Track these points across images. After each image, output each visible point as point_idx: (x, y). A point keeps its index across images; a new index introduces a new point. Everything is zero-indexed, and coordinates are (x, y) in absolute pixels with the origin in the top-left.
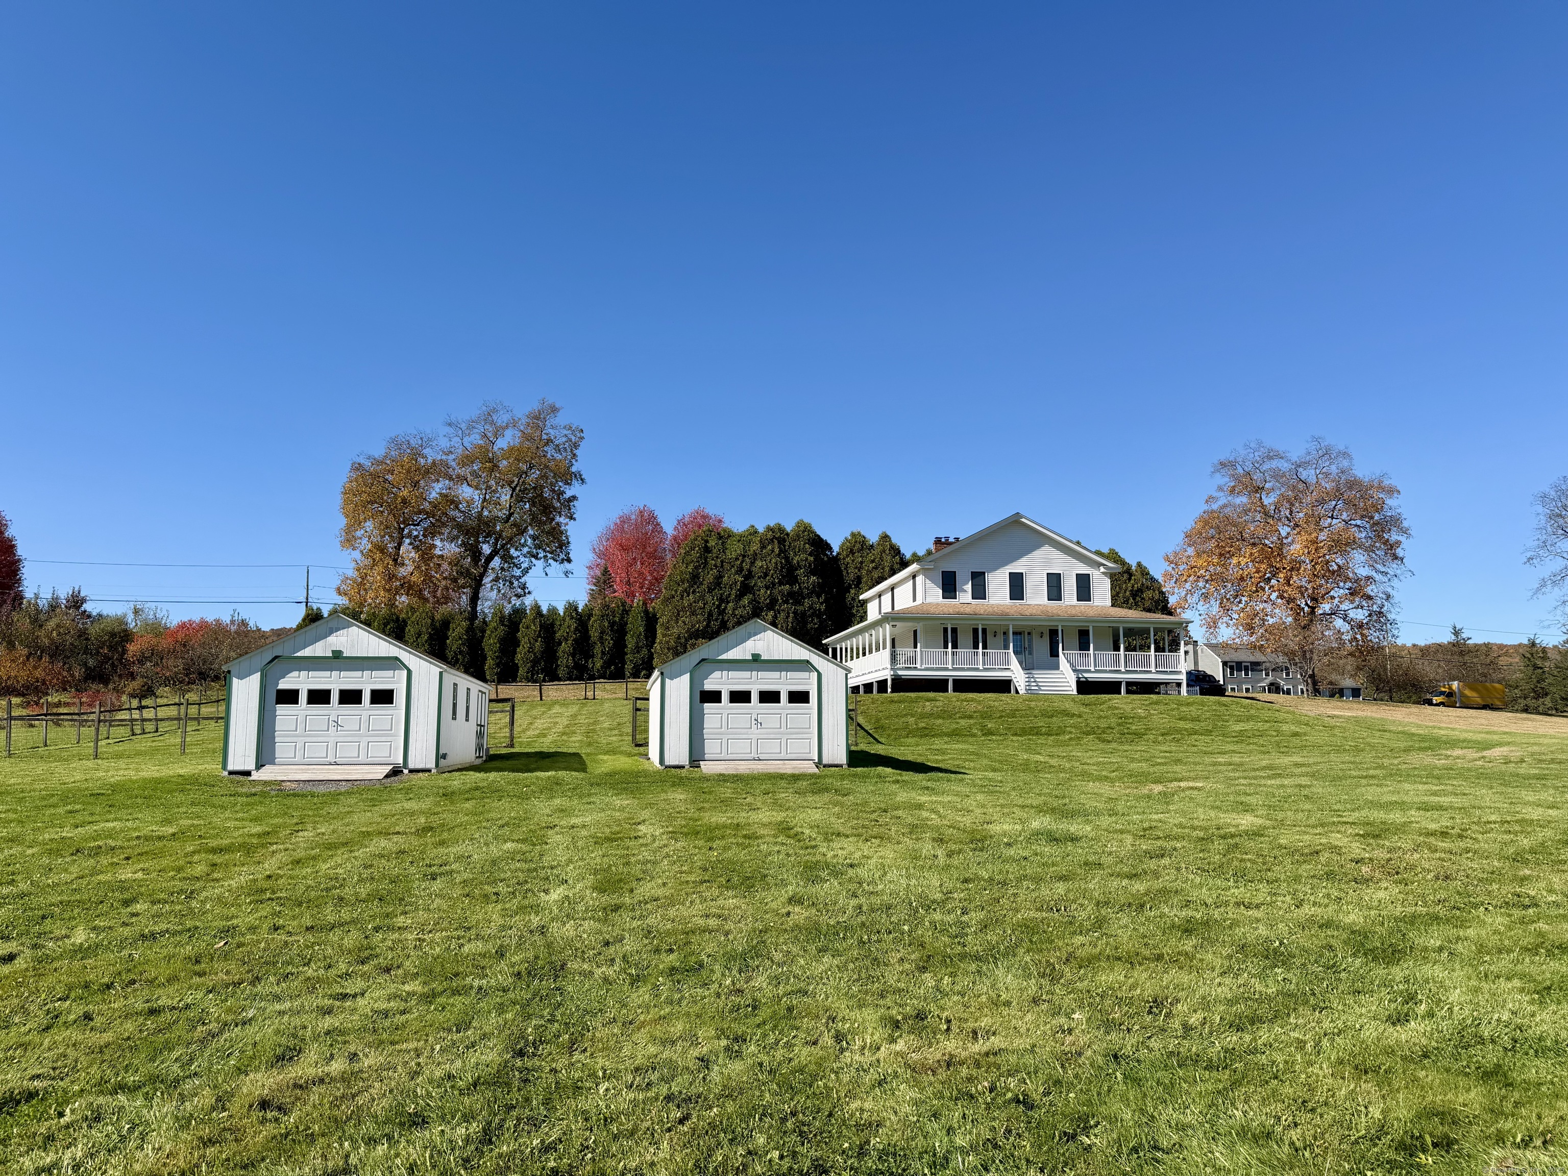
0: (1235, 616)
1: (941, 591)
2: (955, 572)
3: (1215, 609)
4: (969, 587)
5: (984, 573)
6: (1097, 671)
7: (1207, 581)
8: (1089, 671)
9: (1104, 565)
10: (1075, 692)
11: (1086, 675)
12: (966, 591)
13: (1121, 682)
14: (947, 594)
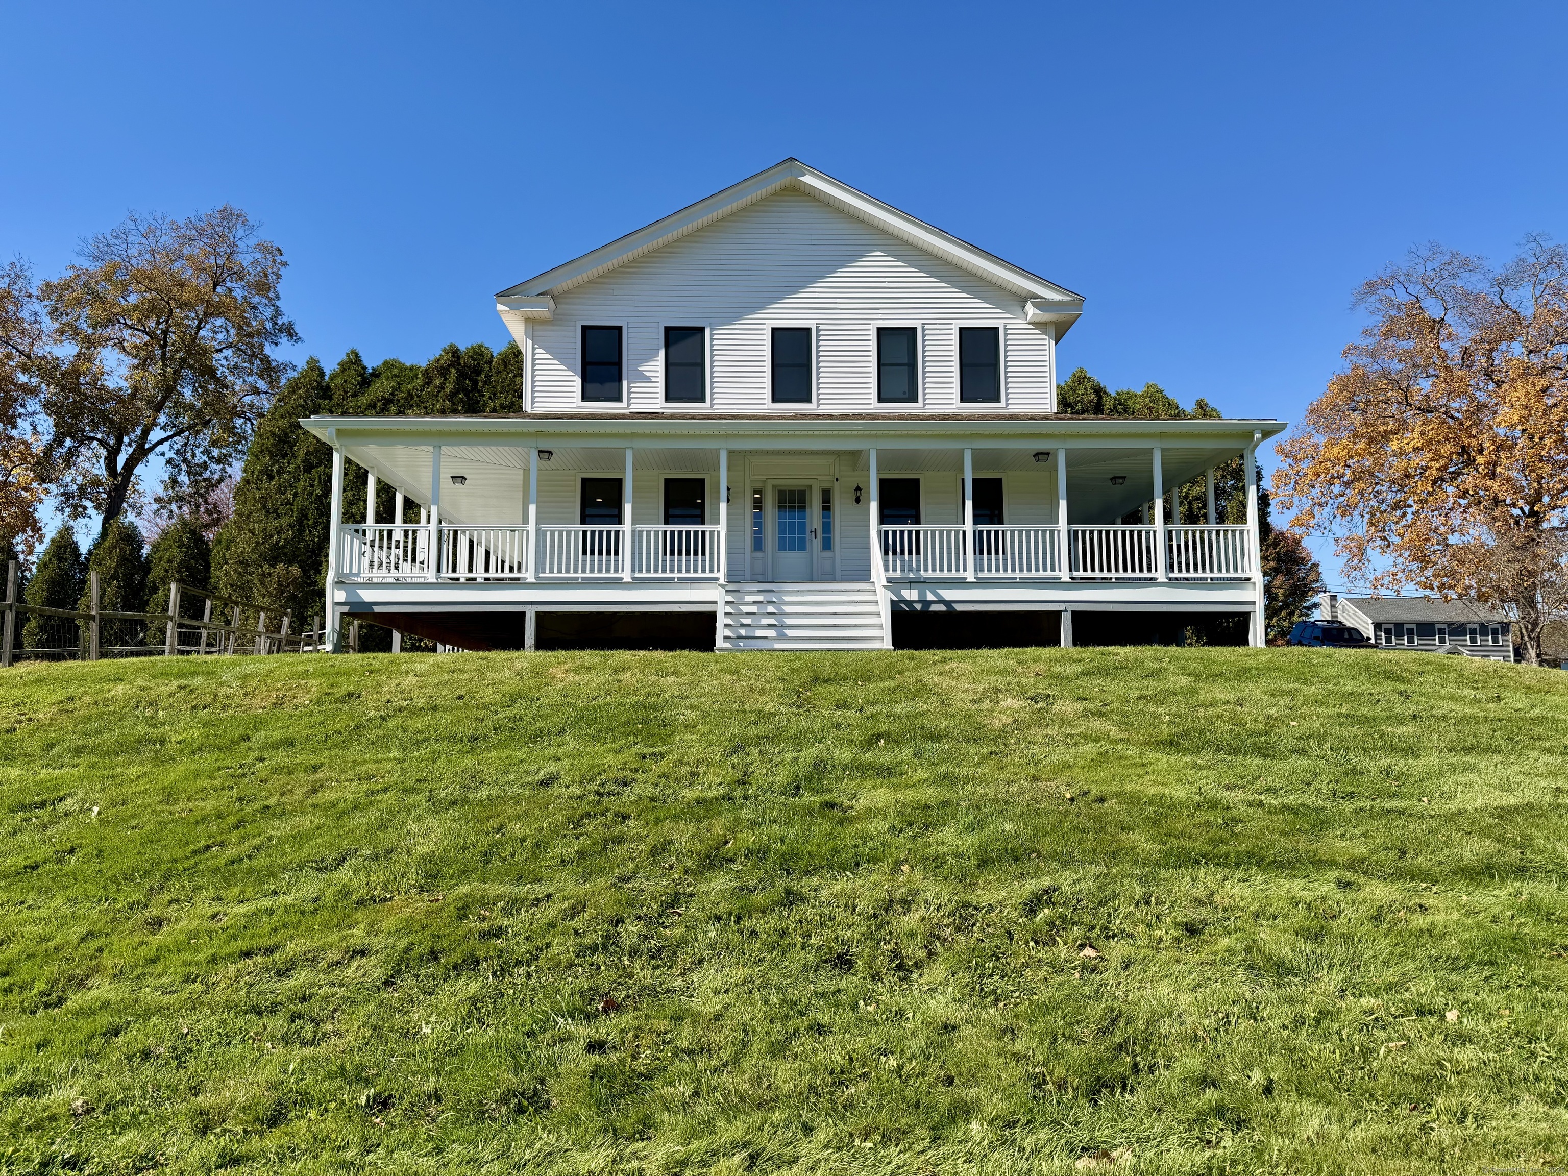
0: (1396, 540)
1: (578, 381)
2: (619, 329)
3: (1361, 528)
4: (657, 367)
5: (701, 330)
6: (982, 583)
7: (1347, 484)
8: (961, 583)
9: (1034, 296)
10: (888, 644)
11: (949, 595)
12: (648, 379)
13: (1057, 615)
14: (592, 387)
